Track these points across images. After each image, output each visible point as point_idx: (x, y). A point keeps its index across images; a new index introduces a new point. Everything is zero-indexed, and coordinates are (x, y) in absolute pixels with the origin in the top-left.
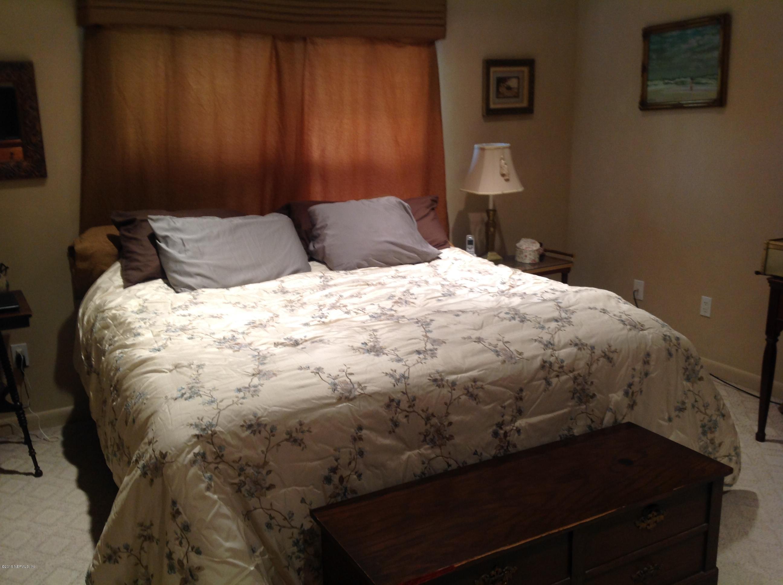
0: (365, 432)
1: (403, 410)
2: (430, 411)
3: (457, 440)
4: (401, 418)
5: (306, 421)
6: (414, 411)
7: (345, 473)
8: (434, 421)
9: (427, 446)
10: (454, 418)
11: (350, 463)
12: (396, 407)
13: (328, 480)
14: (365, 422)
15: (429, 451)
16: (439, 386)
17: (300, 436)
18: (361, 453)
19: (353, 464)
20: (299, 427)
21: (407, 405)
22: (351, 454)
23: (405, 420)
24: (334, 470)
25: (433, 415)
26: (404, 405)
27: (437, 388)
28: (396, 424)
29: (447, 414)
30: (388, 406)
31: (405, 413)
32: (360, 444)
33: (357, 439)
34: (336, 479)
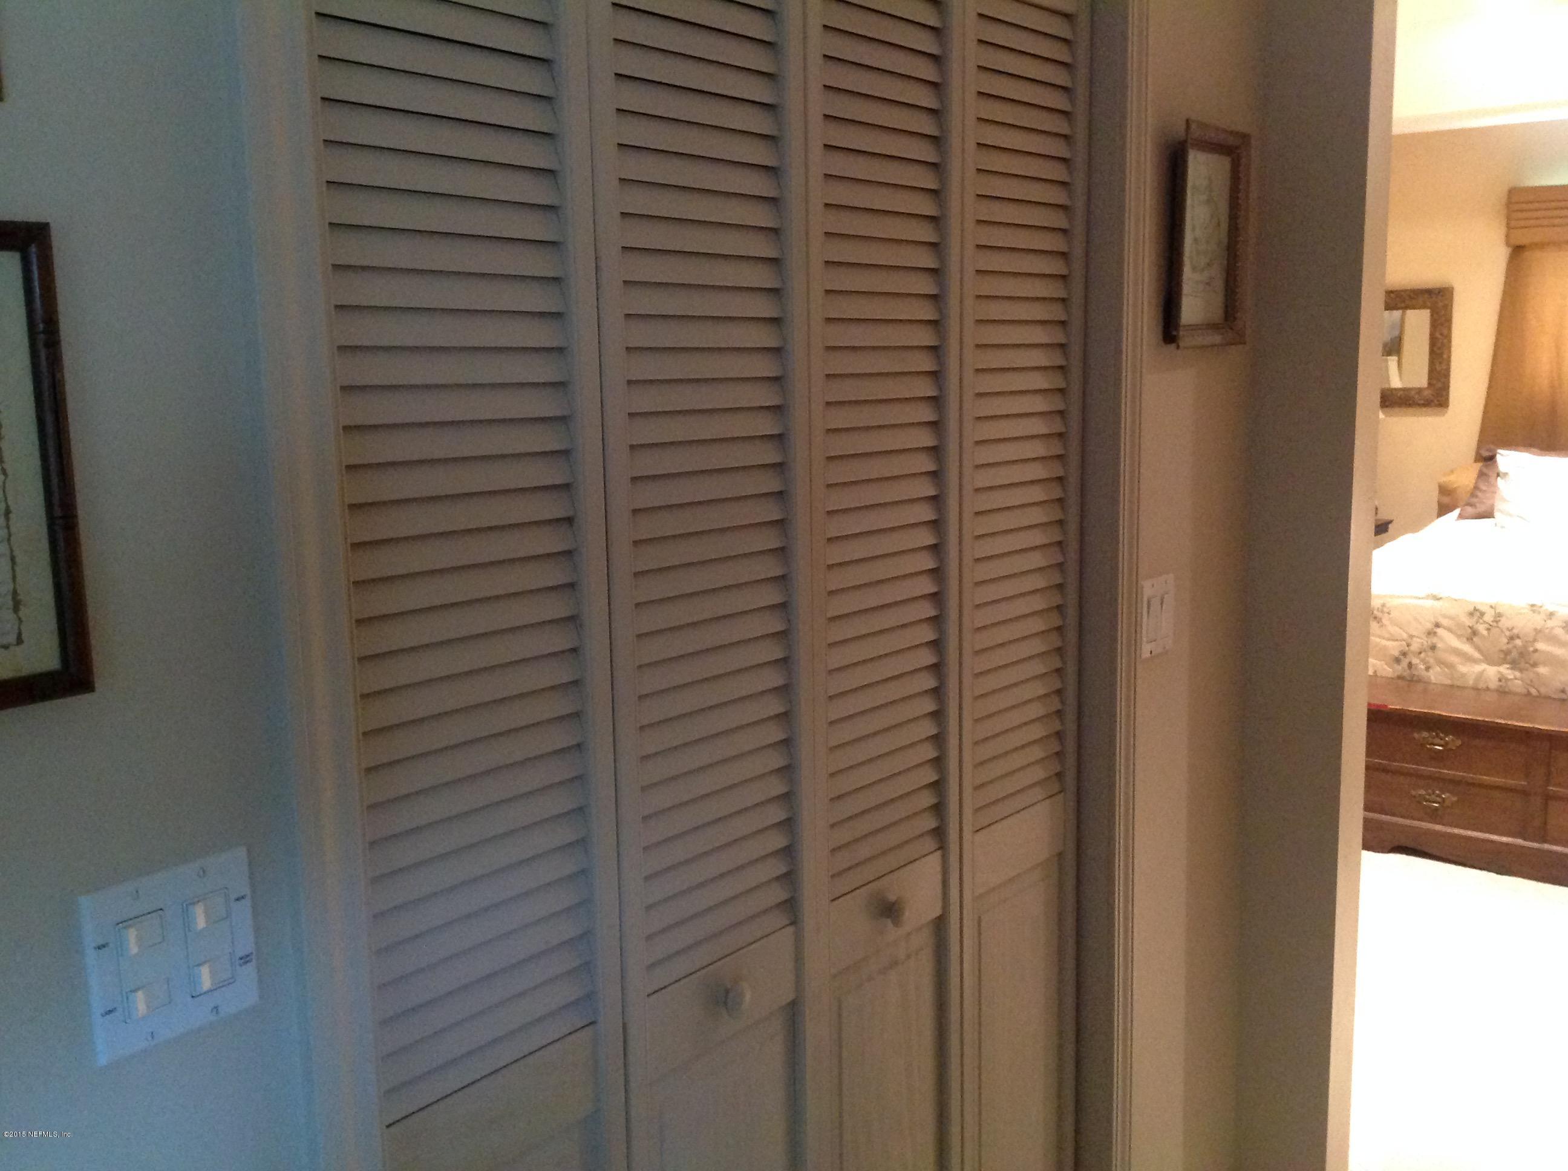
0: (1439, 631)
1: (1485, 622)
2: (1515, 631)
3: (1542, 670)
4: (1481, 628)
5: (1388, 605)
6: (1498, 627)
7: (1415, 661)
8: (1518, 642)
9: (1508, 666)
10: (1541, 646)
11: (1420, 653)
12: (1479, 617)
13: (1397, 660)
14: (1445, 622)
15: (1510, 671)
16: (1534, 611)
17: (1379, 614)
18: (1433, 648)
19: (1422, 655)
20: (1380, 607)
21: (1492, 619)
22: (1423, 645)
23: (1485, 633)
24: (1404, 654)
25: (1518, 637)
26: (1488, 618)
27: (1531, 612)
28: (1475, 633)
29: (1535, 640)
30: (1471, 614)
31: (1487, 626)
32: (1435, 640)
33: (1430, 633)
34: (1405, 663)
